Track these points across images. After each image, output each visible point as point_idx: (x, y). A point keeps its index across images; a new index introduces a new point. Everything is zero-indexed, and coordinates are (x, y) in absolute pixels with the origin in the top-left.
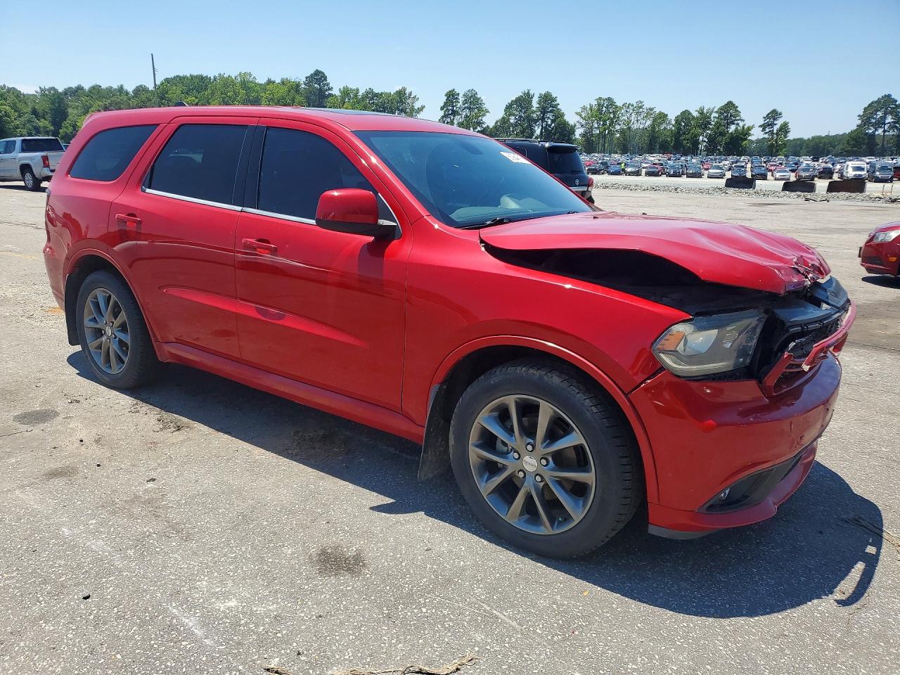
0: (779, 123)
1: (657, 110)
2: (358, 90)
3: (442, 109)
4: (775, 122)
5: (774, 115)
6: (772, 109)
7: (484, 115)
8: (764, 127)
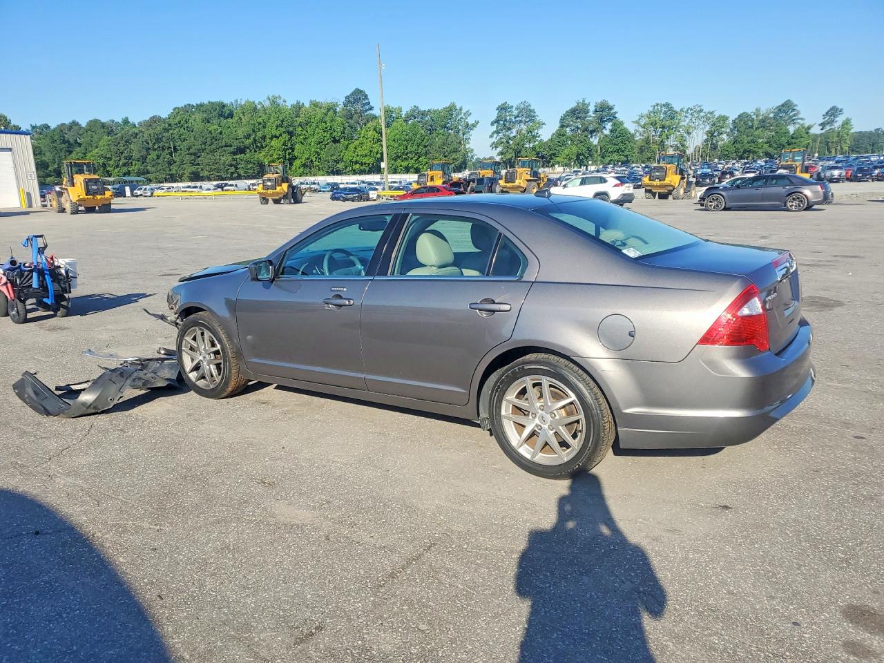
0: (840, 120)
1: (717, 114)
2: (400, 109)
3: (492, 124)
4: (836, 119)
5: (834, 112)
6: (831, 106)
7: (539, 128)
8: (823, 125)
